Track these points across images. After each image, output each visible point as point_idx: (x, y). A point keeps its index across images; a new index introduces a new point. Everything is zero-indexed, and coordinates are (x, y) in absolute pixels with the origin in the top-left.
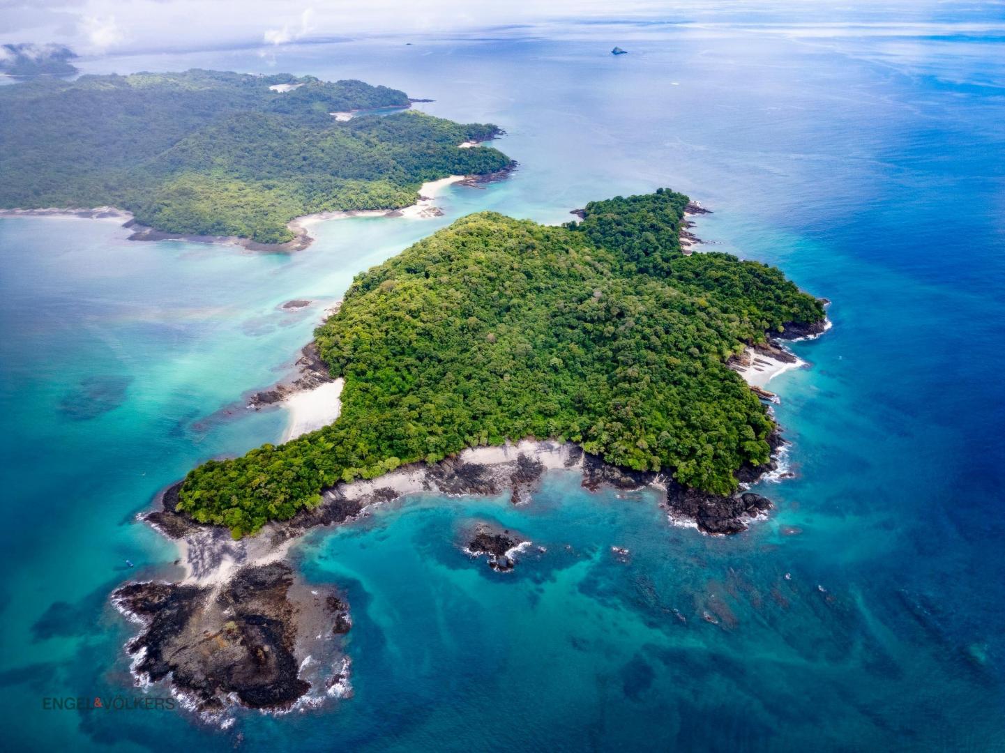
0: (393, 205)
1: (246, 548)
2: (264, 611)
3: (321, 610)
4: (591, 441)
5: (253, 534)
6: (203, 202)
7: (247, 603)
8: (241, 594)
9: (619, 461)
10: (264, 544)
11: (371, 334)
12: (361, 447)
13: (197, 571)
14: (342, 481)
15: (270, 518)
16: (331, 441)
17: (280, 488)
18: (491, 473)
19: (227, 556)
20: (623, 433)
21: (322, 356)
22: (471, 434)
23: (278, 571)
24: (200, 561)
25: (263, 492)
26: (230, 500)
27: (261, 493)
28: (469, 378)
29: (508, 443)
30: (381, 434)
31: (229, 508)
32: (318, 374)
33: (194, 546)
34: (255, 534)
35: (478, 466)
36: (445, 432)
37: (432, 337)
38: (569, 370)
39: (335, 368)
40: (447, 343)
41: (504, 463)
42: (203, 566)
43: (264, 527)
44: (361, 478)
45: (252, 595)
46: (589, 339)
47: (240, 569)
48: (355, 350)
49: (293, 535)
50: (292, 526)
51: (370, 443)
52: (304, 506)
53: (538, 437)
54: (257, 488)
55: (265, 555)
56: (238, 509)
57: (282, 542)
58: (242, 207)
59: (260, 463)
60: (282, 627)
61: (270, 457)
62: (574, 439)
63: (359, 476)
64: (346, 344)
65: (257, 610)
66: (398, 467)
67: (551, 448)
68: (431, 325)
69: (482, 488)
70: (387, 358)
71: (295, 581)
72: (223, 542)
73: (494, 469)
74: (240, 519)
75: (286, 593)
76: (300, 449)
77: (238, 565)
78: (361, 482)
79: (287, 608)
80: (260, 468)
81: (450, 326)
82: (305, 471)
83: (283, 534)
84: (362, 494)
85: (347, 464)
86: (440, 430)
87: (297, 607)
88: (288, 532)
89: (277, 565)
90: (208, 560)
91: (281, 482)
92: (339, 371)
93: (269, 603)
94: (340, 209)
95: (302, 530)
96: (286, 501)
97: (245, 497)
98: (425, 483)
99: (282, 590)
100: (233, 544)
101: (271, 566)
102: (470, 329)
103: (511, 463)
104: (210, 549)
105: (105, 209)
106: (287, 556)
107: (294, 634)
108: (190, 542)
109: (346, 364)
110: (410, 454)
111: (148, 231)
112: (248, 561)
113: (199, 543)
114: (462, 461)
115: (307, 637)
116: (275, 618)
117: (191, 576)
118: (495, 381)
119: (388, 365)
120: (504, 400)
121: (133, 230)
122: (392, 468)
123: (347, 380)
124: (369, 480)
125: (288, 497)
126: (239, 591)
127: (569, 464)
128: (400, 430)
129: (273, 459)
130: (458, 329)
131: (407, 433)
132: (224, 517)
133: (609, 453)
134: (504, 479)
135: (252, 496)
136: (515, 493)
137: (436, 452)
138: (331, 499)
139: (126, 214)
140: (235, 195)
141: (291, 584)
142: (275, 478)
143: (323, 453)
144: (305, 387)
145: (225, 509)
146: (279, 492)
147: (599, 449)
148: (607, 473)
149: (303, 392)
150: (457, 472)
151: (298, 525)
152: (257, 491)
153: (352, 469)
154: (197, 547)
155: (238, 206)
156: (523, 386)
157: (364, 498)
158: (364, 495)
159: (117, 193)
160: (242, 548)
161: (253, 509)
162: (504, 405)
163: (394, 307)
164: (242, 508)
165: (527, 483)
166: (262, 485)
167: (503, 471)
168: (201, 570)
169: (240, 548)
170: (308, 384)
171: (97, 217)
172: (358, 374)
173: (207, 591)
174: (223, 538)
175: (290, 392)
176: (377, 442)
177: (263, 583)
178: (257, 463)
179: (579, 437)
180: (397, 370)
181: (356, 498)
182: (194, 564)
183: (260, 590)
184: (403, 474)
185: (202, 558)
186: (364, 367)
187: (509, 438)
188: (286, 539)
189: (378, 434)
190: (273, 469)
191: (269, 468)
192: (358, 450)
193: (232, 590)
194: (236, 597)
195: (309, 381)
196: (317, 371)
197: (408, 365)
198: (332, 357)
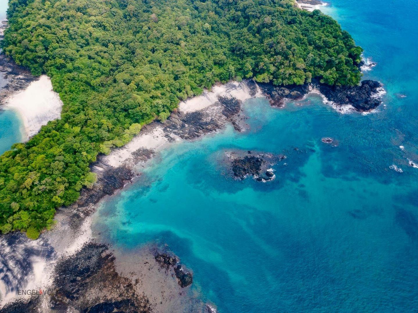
1: (49, 242)
2: (105, 296)
3: (157, 271)
4: (261, 74)
5: (49, 228)
7: (83, 295)
8: (73, 290)
9: (286, 82)
10: (64, 232)
11: (54, 34)
12: (105, 123)
13: (11, 284)
14: (101, 154)
15: (57, 208)
16: (76, 125)
17: (55, 180)
18: (208, 115)
19: (34, 258)
20: (283, 62)
21: (18, 62)
22: (180, 91)
23: (95, 252)
24: (9, 274)
25: (40, 188)
26: (10, 208)
27: (39, 190)
28: (153, 51)
29: (206, 91)
30: (115, 108)
31: (13, 214)
32: (21, 77)
34: (52, 227)
35: (196, 113)
36: (163, 94)
37: (105, 27)
38: (215, 32)
39: (35, 68)
40: (118, 30)
41: (212, 106)
42: (15, 277)
43: (56, 217)
44: (117, 147)
45: (84, 286)
46: (219, 7)
47: (56, 265)
48: (47, 49)
49: (87, 214)
50: (80, 206)
51: (109, 117)
52: (85, 187)
53: (223, 81)
54: (32, 188)
55: (72, 242)
56: (22, 212)
57: (81, 224)
59: (22, 164)
60: (133, 304)
61: (28, 155)
62: (248, 76)
63: (114, 147)
64: (36, 46)
65: (98, 299)
66: (141, 130)
67: (234, 86)
68: (100, 17)
69: (209, 127)
70: (78, 51)
71: (116, 254)
72: (23, 245)
73: (208, 112)
74: (30, 220)
75: (115, 270)
76: (53, 140)
77: (51, 262)
78: (117, 150)
79: (124, 284)
80: (24, 168)
81: (115, 16)
82: (69, 158)
83: (77, 216)
84: (124, 159)
85: (101, 140)
86: (158, 93)
87: (134, 279)
88: (80, 213)
89: (90, 247)
90: (16, 270)
91: (52, 174)
92: (40, 70)
93: (105, 287)
95: (92, 206)
96: (66, 189)
97: (23, 199)
98: (167, 136)
99: (109, 268)
100: (34, 244)
101: (84, 249)
102: (132, 16)
103: (216, 104)
104: (13, 258)
106: (93, 234)
107: (148, 306)
109: (44, 63)
110: (146, 118)
112: (59, 254)
114: (182, 112)
115: (161, 303)
116: (120, 299)
117: (7, 293)
118: (176, 48)
119: (81, 56)
120: (189, 61)
122: (137, 132)
123: (51, 76)
124: (122, 147)
125: (67, 185)
126: (68, 287)
127: (253, 94)
128: (130, 102)
129: (32, 155)
130: (122, 18)
131: (136, 102)
132: (11, 223)
133: (277, 78)
134: (220, 117)
135: (30, 195)
136: (234, 123)
137: (164, 111)
138: (101, 172)
141: (113, 259)
142: (45, 172)
143: (75, 137)
144: (16, 89)
145: (9, 217)
146: (57, 183)
147: (269, 78)
148: (280, 92)
149: (17, 93)
150: (184, 121)
151: (86, 203)
152: (34, 190)
153: (106, 142)
156: (195, 47)
157: (127, 162)
158: (127, 160)
160: (46, 244)
161: (38, 206)
162: (190, 65)
163: (64, 8)
164: (27, 209)
165: (237, 115)
166: (37, 182)
167: (215, 111)
168: (15, 282)
169: (43, 245)
170: (17, 86)
172: (58, 68)
173: (35, 301)
174: (20, 242)
175: (5, 96)
176: (114, 115)
177: (87, 269)
178: (18, 164)
179: (251, 74)
180: (90, 58)
181: (121, 164)
182: (2, 279)
183: (88, 276)
184: (146, 134)
185: (9, 270)
186: (62, 61)
187: (205, 87)
188: (83, 219)
189: (113, 109)
190: (38, 165)
191: (33, 165)
192: (105, 126)
193: (60, 290)
194: (69, 295)
195: (17, 83)
196: (18, 75)
197: (98, 52)
198: (28, 60)
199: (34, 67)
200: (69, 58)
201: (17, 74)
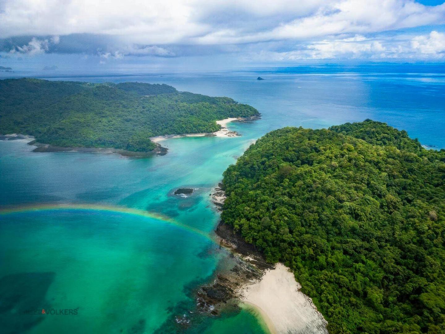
0: (209, 130)
6: (86, 128)
32: (250, 259)
37: (358, 216)
39: (273, 253)
48: (292, 232)
58: (113, 131)
64: (279, 226)
81: (369, 204)
94: (175, 133)
105: (14, 135)
111: (47, 146)
119: (333, 248)
121: (36, 146)
130: (378, 208)
139: (29, 137)
140: (107, 125)
155: (110, 131)
159: (23, 126)
171: (8, 140)
180: (345, 253)
186: (311, 251)
195: (247, 268)
196: (247, 255)
197: (356, 247)
198: (265, 241)
199: (271, 251)
200: (320, 249)
201: (245, 254)
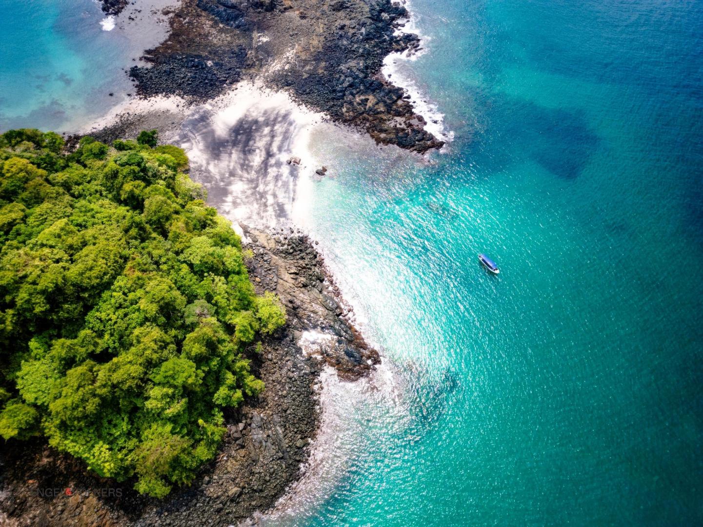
1: (178, 138)
3: (136, 4)
7: (230, 44)
8: (231, 58)
13: (287, 132)
19: (221, 132)
24: (274, 149)
33: (275, 196)
42: (272, 136)
45: (216, 52)
47: (210, 101)
55: (154, 115)
65: (221, 30)
72: (211, 168)
75: (166, 41)
77: (210, 109)
79: (179, 21)
87: (165, 18)
89: (146, 90)
90: (260, 143)
93: (199, 34)
99: (168, 47)
100: (195, 153)
101: (157, 92)
104: (245, 166)
108: (281, 212)
113: (262, 195)
116: (204, 13)
117: (301, 125)
141: (148, 52)
154: (271, 186)
160: (185, 139)
168: (278, 128)
169: (188, 141)
174: (208, 178)
182: (289, 150)
183: (199, 57)
185: (269, 155)
193: (243, 67)
194: (241, 56)
